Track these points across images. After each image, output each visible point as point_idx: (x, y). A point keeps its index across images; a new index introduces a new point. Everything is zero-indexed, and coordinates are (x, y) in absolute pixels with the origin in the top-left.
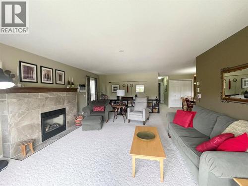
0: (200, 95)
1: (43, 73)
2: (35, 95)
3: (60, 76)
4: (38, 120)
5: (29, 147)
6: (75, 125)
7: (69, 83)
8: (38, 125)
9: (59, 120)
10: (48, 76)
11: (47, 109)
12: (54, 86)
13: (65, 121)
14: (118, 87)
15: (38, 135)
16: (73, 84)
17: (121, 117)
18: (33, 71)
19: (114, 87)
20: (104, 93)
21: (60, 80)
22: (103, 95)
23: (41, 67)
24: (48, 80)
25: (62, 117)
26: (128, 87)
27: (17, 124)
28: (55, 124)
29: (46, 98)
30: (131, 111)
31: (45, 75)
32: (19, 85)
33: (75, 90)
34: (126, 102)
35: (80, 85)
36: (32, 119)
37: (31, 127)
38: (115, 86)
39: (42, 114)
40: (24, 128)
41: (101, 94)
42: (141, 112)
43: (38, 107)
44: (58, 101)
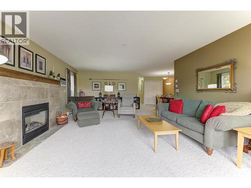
0: (178, 90)
1: (22, 56)
3: (41, 63)
7: (51, 73)
9: (40, 118)
10: (27, 59)
11: (30, 102)
12: (34, 73)
13: (47, 119)
15: (18, 135)
18: (9, 50)
19: (95, 85)
21: (41, 68)
23: (20, 46)
24: (27, 66)
25: (43, 113)
26: (109, 84)
29: (28, 88)
31: (24, 58)
33: (57, 82)
35: (61, 78)
36: (13, 113)
37: (11, 124)
38: (96, 83)
39: (23, 107)
43: (19, 98)
44: (41, 93)
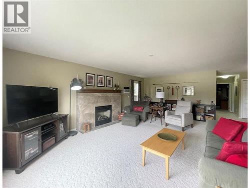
1: (98, 80)
2: (92, 95)
3: (109, 81)
4: (94, 112)
5: (88, 127)
6: (118, 120)
7: (115, 86)
8: (94, 114)
9: (107, 114)
10: (102, 81)
11: (99, 105)
12: (105, 88)
13: (111, 115)
14: (162, 90)
15: (93, 121)
16: (118, 87)
17: (159, 120)
18: (93, 78)
20: (148, 95)
21: (109, 84)
22: (146, 97)
23: (97, 75)
24: (101, 84)
25: (109, 111)
26: (173, 89)
27: (83, 112)
28: (104, 116)
29: (99, 97)
30: (169, 114)
31: (100, 81)
32: (85, 88)
33: (120, 92)
34: (170, 105)
35: (124, 88)
36: (91, 110)
37: (90, 115)
38: (159, 88)
39: (96, 107)
40: (86, 114)
41: (145, 96)
42: (180, 117)
43: (94, 102)
44: (107, 99)
